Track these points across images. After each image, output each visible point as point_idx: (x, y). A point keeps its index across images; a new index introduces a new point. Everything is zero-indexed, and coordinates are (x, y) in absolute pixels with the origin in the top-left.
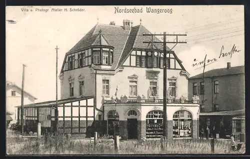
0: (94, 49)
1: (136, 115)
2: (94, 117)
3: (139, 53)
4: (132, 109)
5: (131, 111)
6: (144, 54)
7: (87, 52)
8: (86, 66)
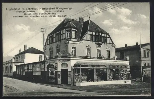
0: (67, 29)
3: (91, 33)
6: (94, 34)
7: (62, 31)
8: (62, 40)
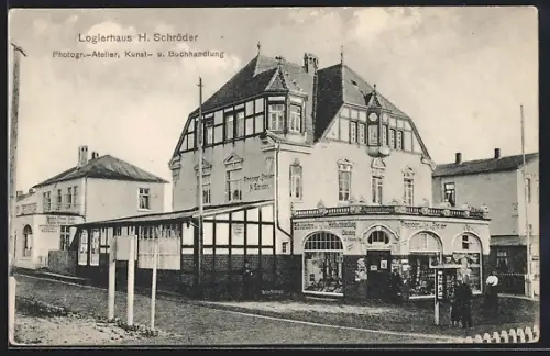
0: (270, 99)
1: (387, 242)
2: (273, 247)
3: (354, 114)
4: (379, 229)
5: (375, 233)
6: (363, 117)
7: (249, 105)
8: (249, 136)
